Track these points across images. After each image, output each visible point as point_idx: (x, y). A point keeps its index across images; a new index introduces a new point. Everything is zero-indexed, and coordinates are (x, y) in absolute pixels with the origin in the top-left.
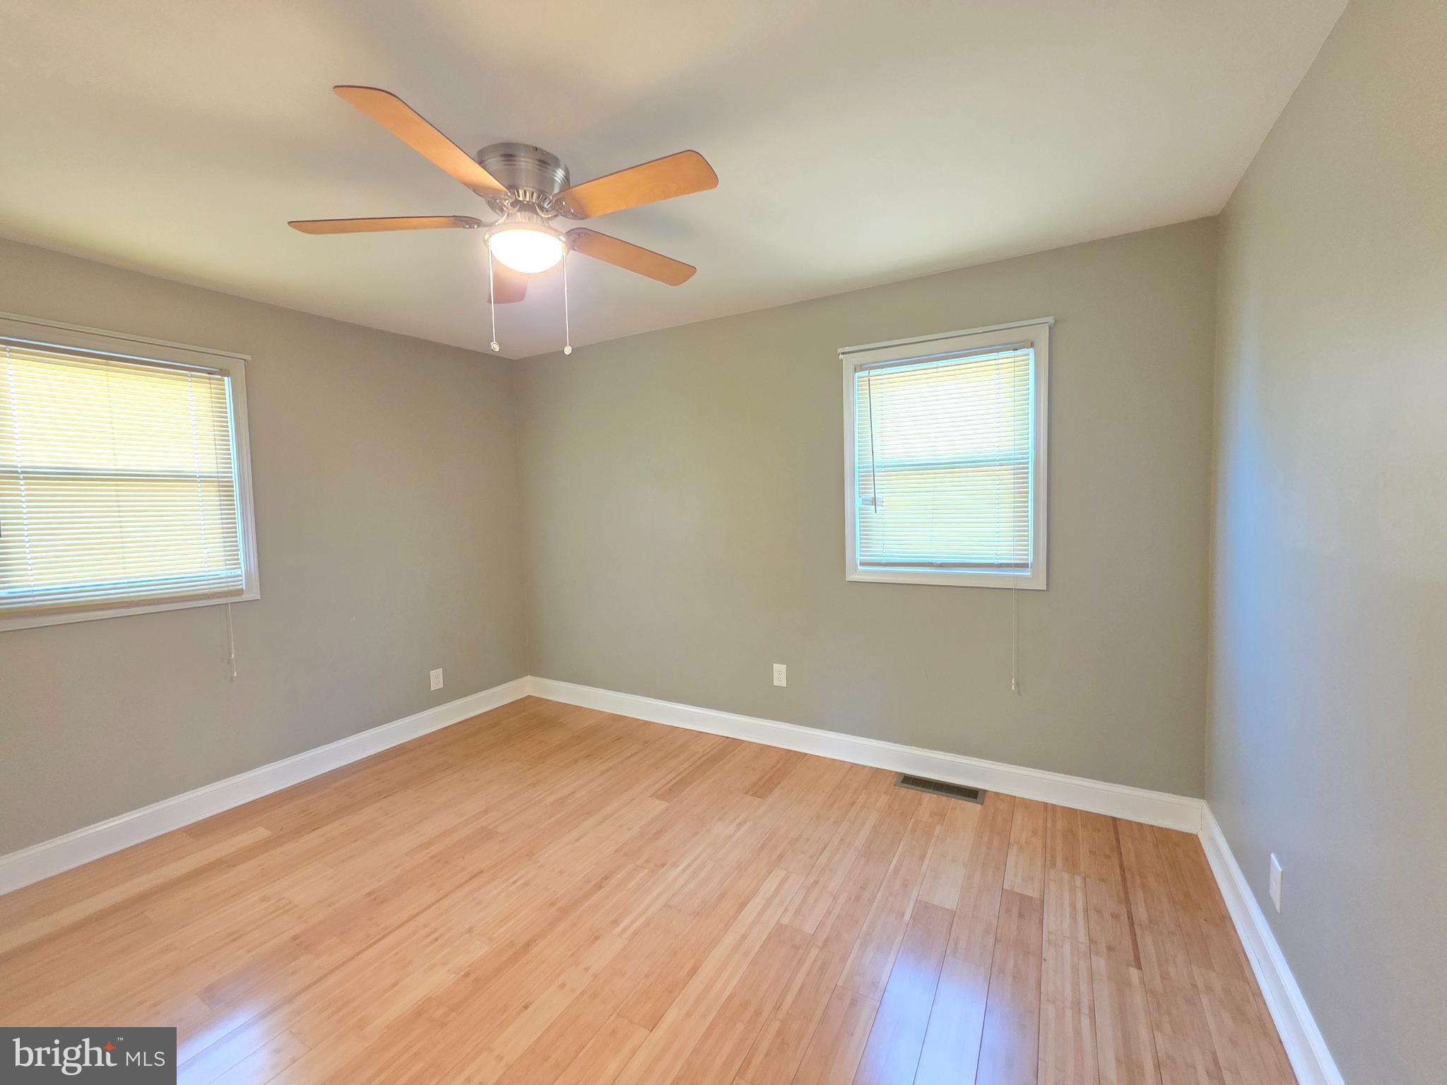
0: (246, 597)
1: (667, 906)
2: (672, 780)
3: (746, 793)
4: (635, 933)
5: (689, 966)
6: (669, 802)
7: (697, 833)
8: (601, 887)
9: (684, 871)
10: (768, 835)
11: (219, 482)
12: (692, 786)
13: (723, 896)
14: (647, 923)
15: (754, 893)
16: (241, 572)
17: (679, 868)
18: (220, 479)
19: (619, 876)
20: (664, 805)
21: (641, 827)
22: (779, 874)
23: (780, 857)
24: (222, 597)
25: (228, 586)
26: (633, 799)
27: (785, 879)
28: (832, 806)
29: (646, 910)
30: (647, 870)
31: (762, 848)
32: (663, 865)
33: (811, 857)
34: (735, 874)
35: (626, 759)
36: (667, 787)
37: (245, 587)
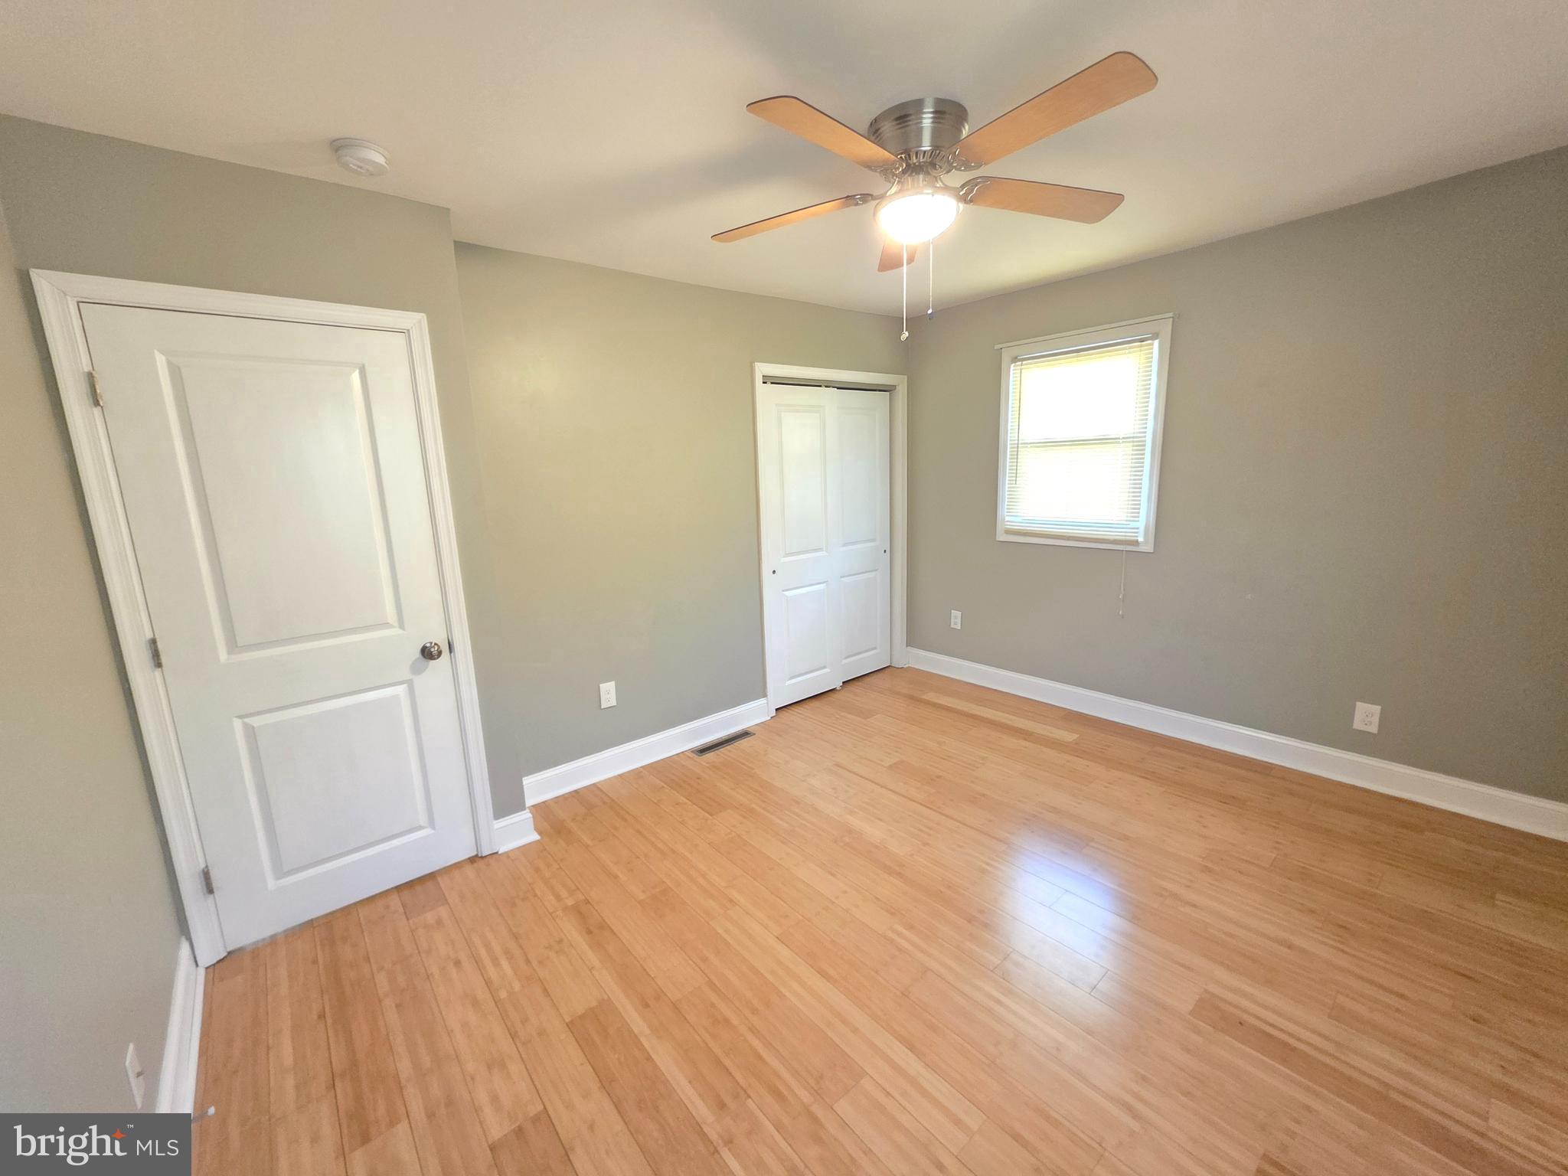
0: (1143, 548)
1: (928, 970)
4: (892, 941)
5: (831, 972)
6: (1193, 1012)
11: (1133, 442)
13: (933, 1028)
16: (1141, 524)
18: (1135, 439)
24: (1122, 544)
25: (1126, 536)
37: (1141, 539)
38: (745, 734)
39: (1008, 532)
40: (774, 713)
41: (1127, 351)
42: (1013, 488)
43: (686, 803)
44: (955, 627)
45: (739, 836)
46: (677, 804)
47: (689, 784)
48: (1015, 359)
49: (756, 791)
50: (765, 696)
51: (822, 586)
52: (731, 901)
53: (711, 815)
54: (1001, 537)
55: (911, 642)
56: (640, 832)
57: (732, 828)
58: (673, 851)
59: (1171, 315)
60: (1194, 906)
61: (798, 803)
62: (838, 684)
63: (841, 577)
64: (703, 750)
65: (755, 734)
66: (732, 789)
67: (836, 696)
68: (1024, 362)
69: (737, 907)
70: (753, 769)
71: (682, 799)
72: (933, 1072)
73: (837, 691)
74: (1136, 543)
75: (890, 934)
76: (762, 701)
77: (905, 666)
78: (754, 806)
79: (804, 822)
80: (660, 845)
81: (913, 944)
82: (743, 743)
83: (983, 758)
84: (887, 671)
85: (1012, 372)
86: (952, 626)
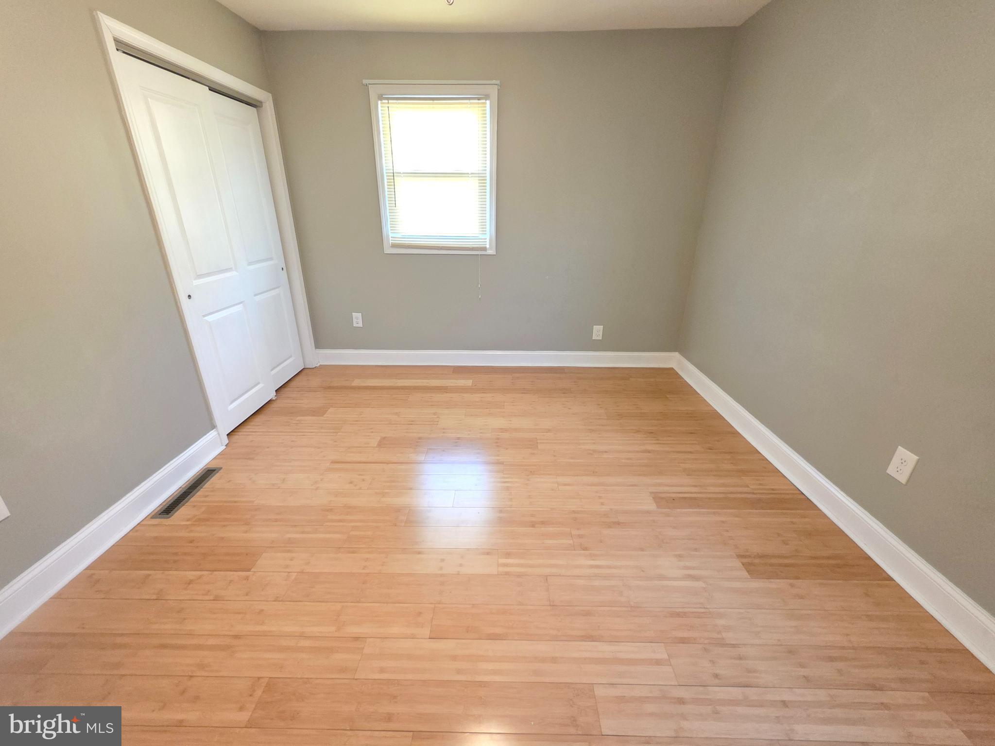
0: (490, 252)
1: (546, 577)
2: (685, 493)
3: (740, 556)
4: (507, 574)
5: (498, 630)
6: (658, 507)
7: (642, 550)
8: (533, 526)
9: (592, 567)
10: (703, 610)
11: (479, 177)
12: (698, 510)
13: (587, 614)
14: (519, 575)
15: (614, 640)
16: (488, 237)
17: (593, 561)
18: (480, 175)
19: (551, 529)
20: (652, 506)
21: (611, 509)
22: (660, 652)
23: (683, 641)
24: (478, 250)
25: (479, 244)
26: (635, 485)
27: (658, 662)
28: (831, 659)
29: (531, 566)
30: (571, 542)
31: (678, 615)
32: (585, 549)
33: (716, 676)
34: (624, 609)
35: (674, 452)
36: (674, 495)
37: (488, 246)
38: (207, 474)
39: (394, 246)
40: (226, 441)
41: (469, 106)
42: (393, 210)
43: (200, 577)
44: (357, 325)
45: (302, 572)
46: (189, 584)
47: (185, 554)
48: (381, 97)
49: (276, 520)
50: (213, 427)
51: (239, 308)
52: (356, 639)
53: (249, 570)
54: (388, 250)
55: (318, 344)
56: (163, 646)
57: (288, 570)
58: (237, 637)
59: (498, 82)
60: (606, 452)
61: (330, 510)
62: (272, 395)
63: (255, 295)
64: (169, 509)
65: (221, 468)
66: (246, 532)
67: (274, 406)
68: (390, 101)
69: (368, 640)
70: (253, 502)
71: (191, 575)
72: (616, 643)
73: (274, 400)
74: (485, 249)
75: (501, 569)
76: (212, 434)
77: (317, 366)
78: (288, 536)
79: (352, 524)
80: (211, 642)
81: (522, 566)
82: (214, 480)
83: (435, 414)
84: (303, 373)
85: (380, 108)
86: (355, 325)
